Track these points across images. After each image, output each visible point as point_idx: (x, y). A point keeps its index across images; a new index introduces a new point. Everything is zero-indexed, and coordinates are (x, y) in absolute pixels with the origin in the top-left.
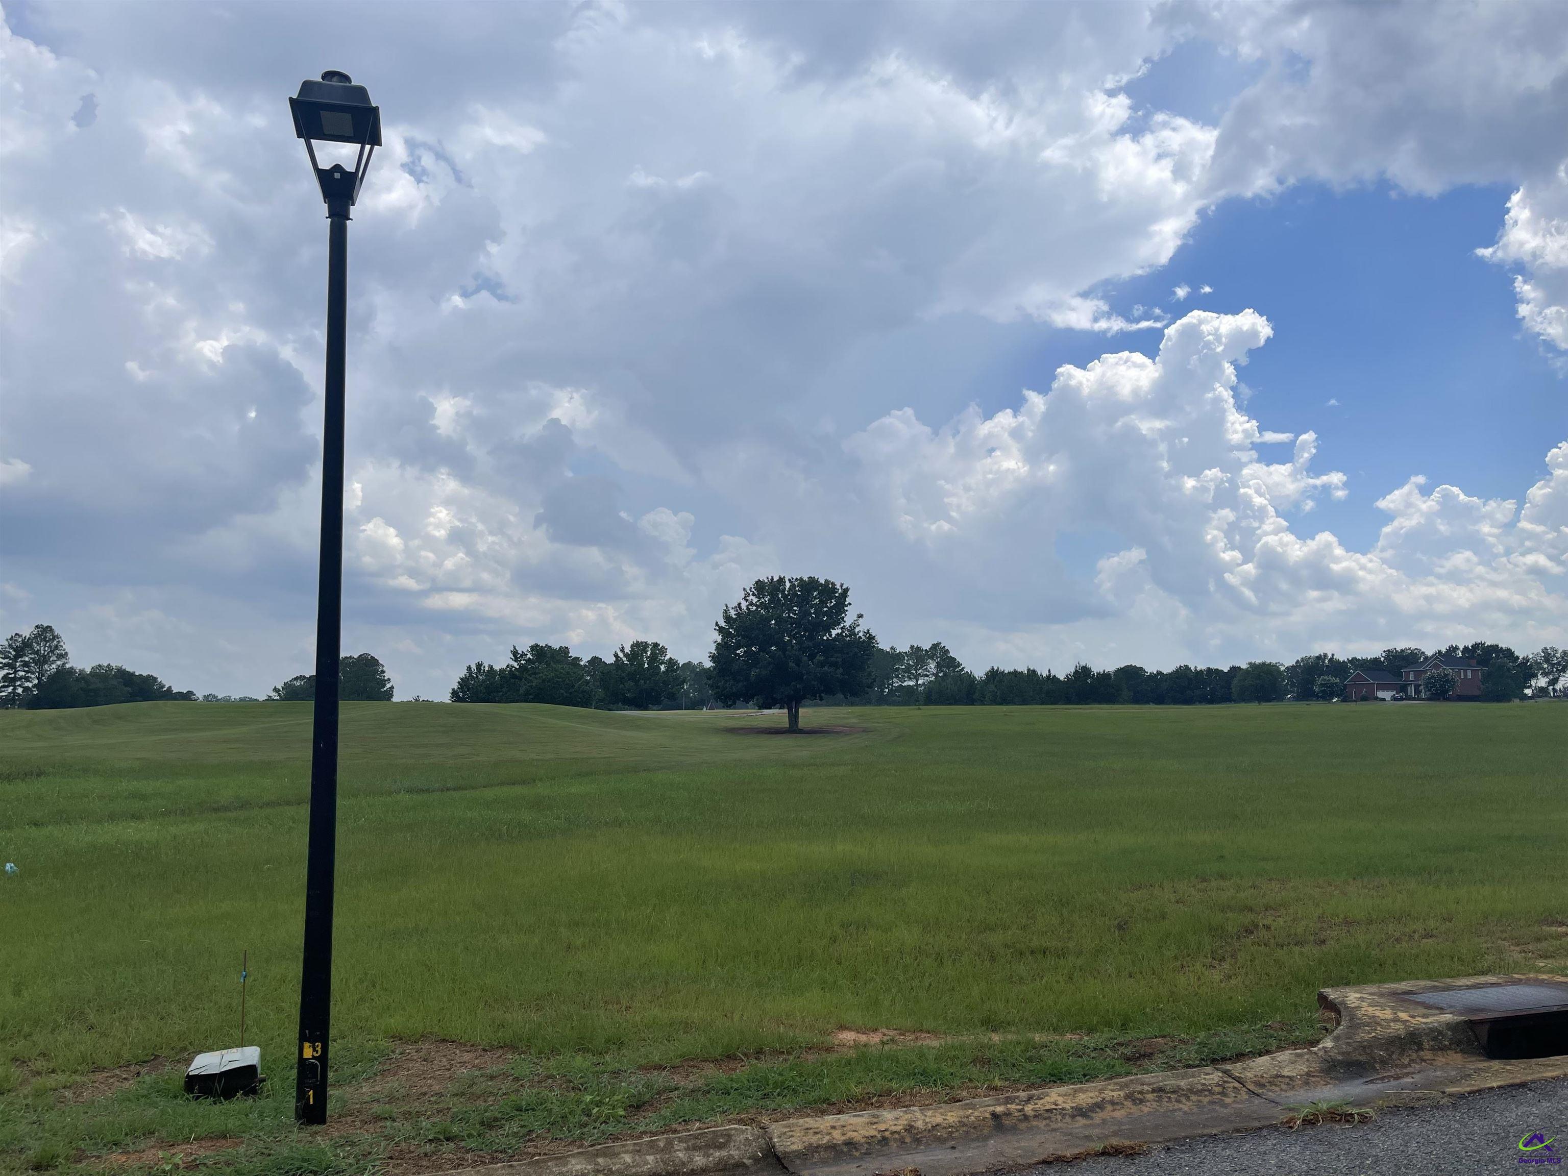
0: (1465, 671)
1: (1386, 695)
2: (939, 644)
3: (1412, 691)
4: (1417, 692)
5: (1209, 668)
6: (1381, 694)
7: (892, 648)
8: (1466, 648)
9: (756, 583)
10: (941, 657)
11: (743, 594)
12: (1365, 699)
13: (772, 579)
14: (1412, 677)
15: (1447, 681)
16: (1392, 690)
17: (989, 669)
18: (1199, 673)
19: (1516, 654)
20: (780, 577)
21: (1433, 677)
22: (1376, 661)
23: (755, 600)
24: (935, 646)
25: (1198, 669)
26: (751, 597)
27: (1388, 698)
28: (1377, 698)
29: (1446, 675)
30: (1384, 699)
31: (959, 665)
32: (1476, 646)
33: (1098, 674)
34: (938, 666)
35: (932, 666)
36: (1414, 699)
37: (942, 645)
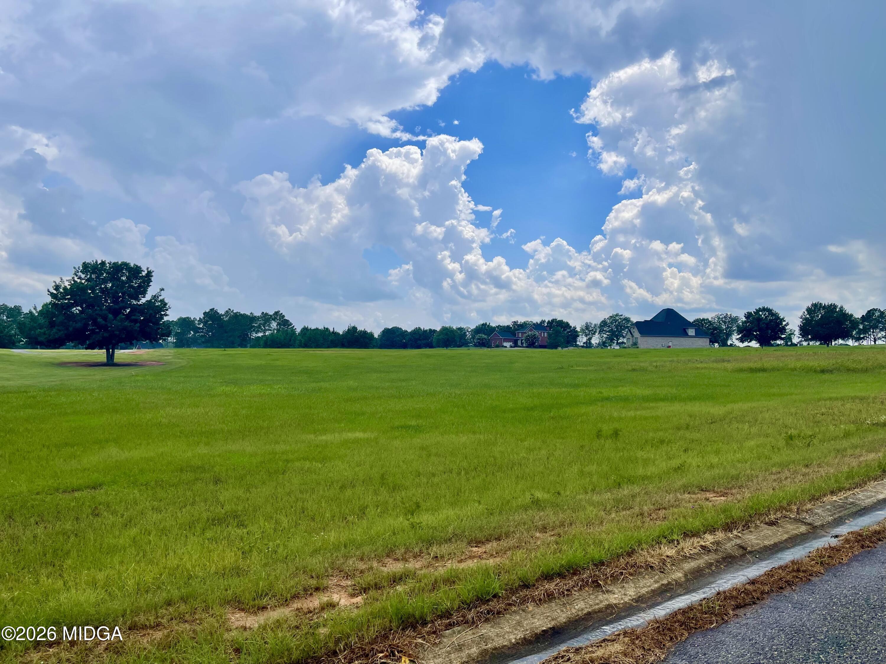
0: (544, 333)
1: (507, 344)
2: (278, 312)
3: (519, 343)
4: (522, 343)
5: (430, 329)
6: (505, 344)
7: (251, 313)
8: (549, 321)
9: (84, 263)
10: (280, 319)
11: (73, 271)
12: (497, 346)
13: (96, 262)
14: (520, 335)
15: (535, 338)
16: (510, 342)
17: (303, 327)
18: (425, 331)
19: (571, 325)
20: (102, 261)
21: (529, 336)
22: (508, 327)
23: (83, 276)
24: (276, 313)
25: (425, 329)
26: (80, 274)
27: (508, 346)
28: (503, 346)
29: (535, 335)
30: (506, 347)
31: (291, 324)
32: (553, 321)
33: (361, 331)
34: (279, 324)
35: (274, 325)
36: (520, 347)
37: (281, 312)
